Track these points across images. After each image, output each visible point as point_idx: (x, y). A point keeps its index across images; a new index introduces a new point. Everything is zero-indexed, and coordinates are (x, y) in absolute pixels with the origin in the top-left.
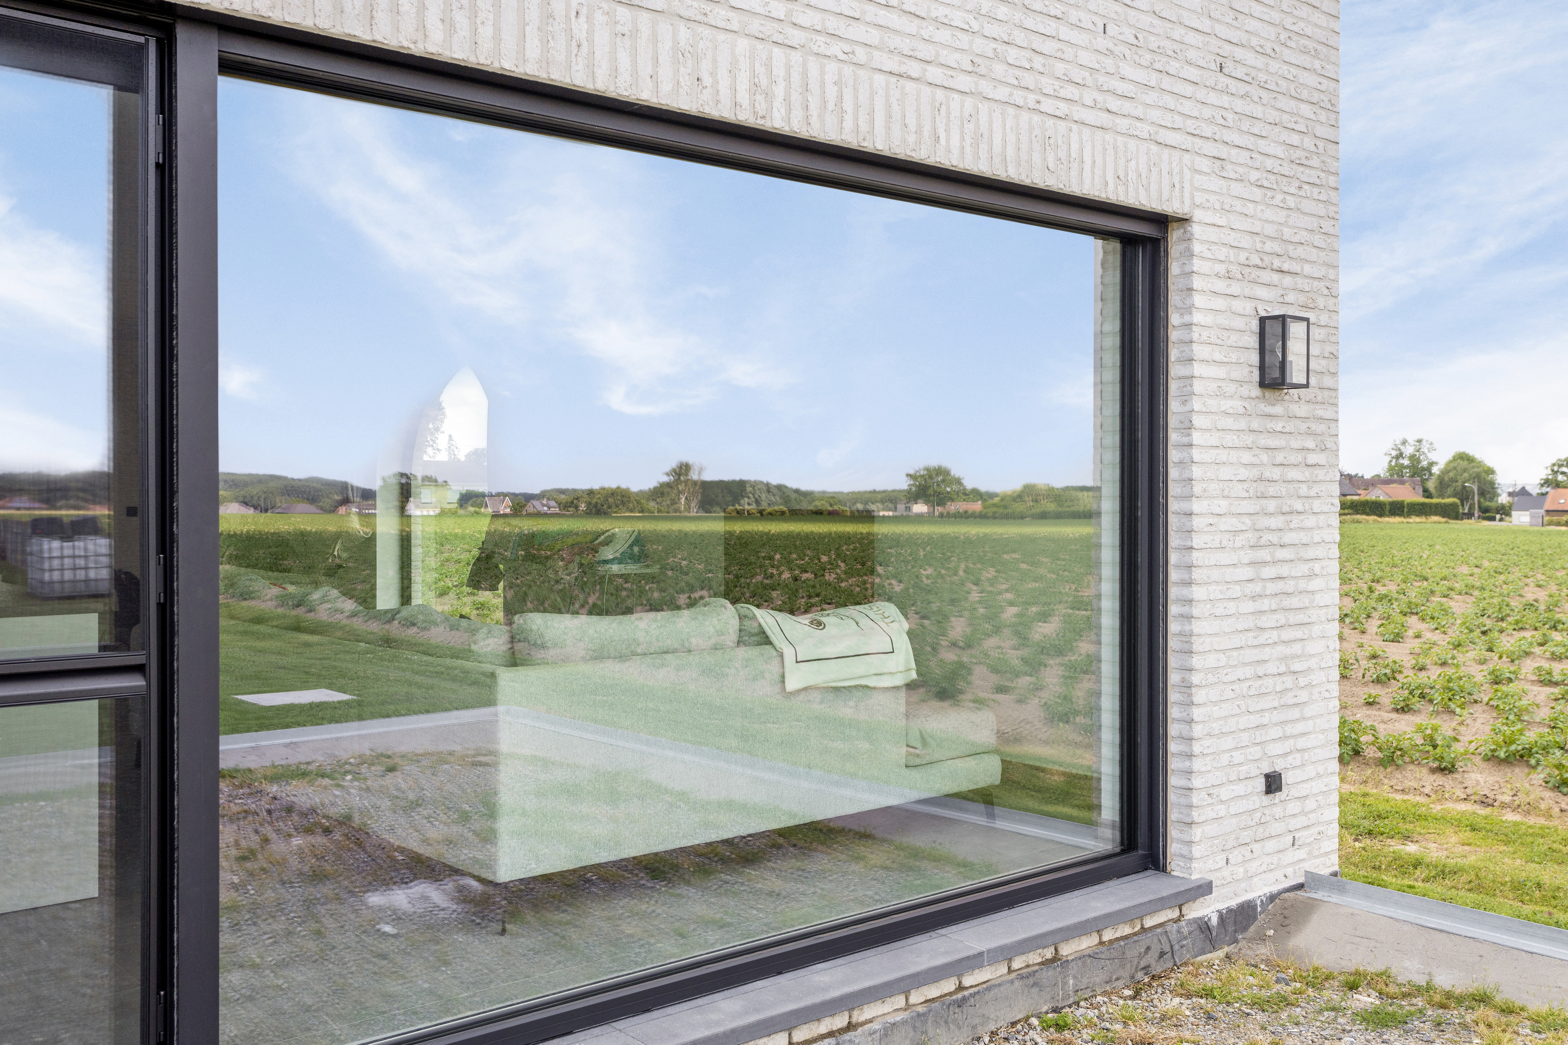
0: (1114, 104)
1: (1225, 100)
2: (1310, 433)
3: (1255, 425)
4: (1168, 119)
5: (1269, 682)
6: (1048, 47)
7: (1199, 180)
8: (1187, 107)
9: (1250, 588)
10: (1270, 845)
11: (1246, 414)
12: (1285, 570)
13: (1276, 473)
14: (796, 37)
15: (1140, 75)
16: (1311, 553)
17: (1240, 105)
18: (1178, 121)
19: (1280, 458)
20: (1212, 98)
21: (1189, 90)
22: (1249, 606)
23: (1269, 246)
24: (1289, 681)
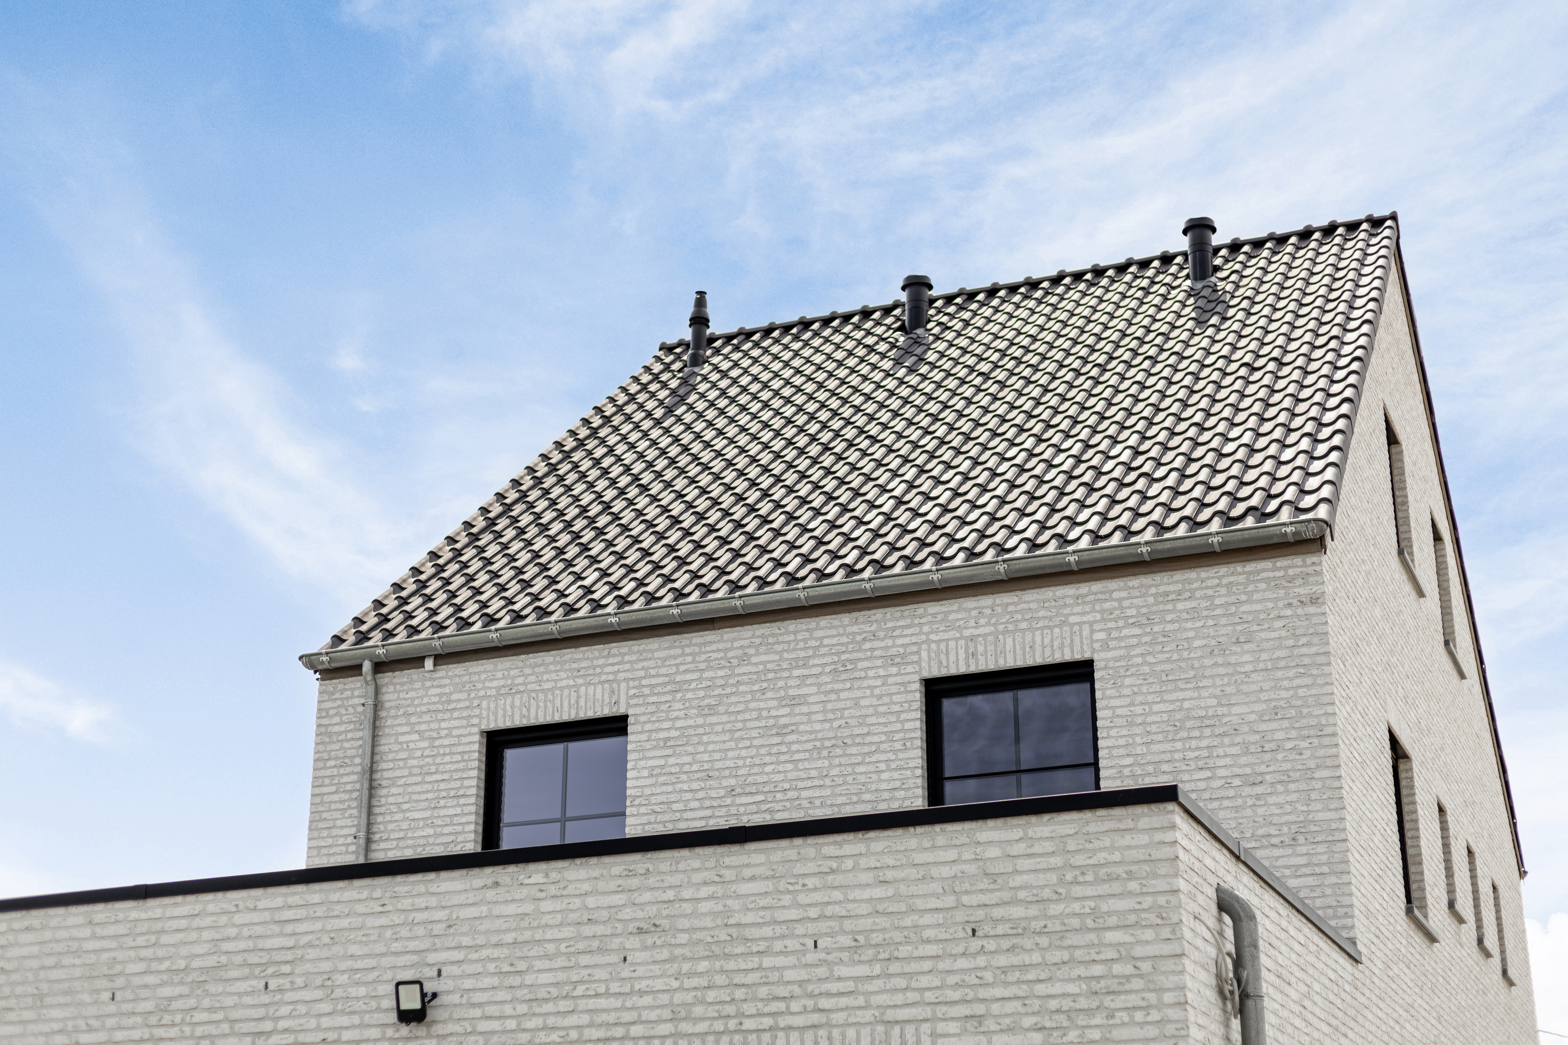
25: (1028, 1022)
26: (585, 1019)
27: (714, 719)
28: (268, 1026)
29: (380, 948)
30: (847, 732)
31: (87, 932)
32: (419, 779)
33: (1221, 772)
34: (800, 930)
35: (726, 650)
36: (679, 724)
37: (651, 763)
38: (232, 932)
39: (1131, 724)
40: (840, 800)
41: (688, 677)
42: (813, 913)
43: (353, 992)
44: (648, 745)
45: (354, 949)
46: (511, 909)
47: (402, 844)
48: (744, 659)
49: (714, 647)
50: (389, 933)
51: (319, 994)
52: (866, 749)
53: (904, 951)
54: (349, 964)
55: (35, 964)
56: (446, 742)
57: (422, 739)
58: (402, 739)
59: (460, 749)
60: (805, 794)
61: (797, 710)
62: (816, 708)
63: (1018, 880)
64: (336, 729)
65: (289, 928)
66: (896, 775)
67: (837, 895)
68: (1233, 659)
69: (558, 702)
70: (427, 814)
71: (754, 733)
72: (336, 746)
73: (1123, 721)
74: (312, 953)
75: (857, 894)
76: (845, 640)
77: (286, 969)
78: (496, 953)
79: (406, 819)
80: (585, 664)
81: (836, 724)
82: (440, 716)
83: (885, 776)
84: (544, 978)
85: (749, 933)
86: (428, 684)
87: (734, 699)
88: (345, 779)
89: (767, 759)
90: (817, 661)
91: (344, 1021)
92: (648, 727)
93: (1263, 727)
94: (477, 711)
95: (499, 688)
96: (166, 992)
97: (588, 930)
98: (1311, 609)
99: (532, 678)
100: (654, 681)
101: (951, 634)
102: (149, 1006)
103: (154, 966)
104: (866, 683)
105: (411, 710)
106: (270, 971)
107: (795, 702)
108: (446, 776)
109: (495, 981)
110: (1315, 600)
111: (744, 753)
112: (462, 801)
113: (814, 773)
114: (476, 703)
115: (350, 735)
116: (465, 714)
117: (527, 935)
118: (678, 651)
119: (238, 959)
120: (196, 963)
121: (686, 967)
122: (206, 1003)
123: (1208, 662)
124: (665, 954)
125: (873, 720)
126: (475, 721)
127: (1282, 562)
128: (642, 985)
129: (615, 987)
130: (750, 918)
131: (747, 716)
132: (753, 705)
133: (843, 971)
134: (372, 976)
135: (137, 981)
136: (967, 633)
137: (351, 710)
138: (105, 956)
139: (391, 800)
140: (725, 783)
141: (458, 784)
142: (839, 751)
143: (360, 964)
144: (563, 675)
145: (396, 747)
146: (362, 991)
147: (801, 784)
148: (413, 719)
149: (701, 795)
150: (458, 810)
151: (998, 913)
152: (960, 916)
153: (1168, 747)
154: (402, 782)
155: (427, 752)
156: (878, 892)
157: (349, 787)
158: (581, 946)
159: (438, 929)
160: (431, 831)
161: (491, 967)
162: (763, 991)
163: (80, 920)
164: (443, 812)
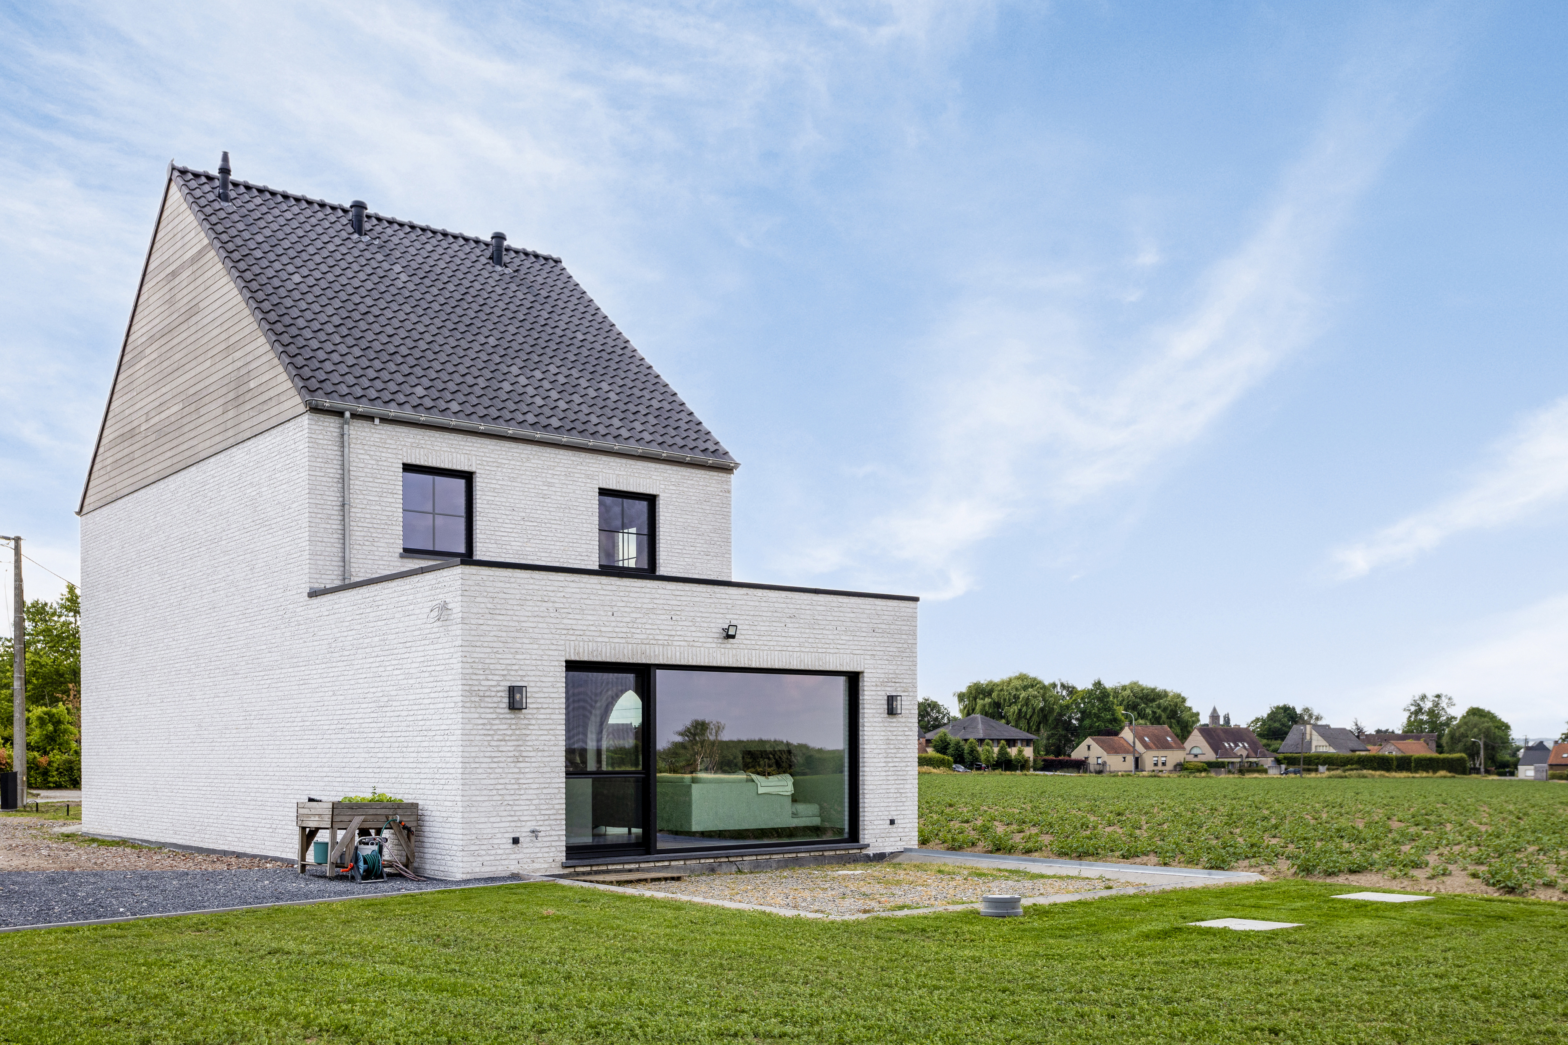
0: (839, 647)
1: (875, 639)
2: (906, 726)
3: (886, 724)
4: (856, 648)
5: (891, 795)
6: (820, 636)
7: (866, 661)
8: (862, 643)
9: (884, 769)
10: (892, 839)
11: (883, 722)
12: (897, 764)
13: (894, 738)
14: (757, 647)
15: (847, 638)
16: (906, 760)
17: (880, 640)
18: (859, 647)
19: (895, 733)
20: (871, 639)
21: (863, 639)
22: (885, 774)
23: (891, 676)
24: (898, 795)
25: (885, 658)
26: (775, 643)
27: (515, 484)
28: (673, 633)
29: (710, 610)
30: (570, 503)
31: (599, 587)
32: (371, 480)
33: (698, 549)
34: (833, 623)
35: (520, 453)
36: (500, 482)
37: (487, 498)
38: (658, 596)
39: (671, 524)
40: (568, 532)
41: (504, 461)
42: (836, 619)
43: (703, 625)
44: (486, 489)
45: (702, 609)
46: (752, 603)
47: (364, 511)
48: (528, 459)
49: (515, 450)
50: (713, 605)
51: (690, 624)
52: (578, 512)
53: (858, 634)
54: (700, 614)
55: (578, 596)
56: (385, 464)
57: (372, 459)
58: (360, 456)
59: (393, 469)
60: (554, 526)
61: (551, 488)
62: (558, 490)
63: (885, 617)
64: (321, 442)
65: (678, 598)
66: (589, 526)
67: (842, 614)
68: (704, 507)
69: (442, 458)
70: (377, 499)
71: (533, 495)
72: (323, 451)
73: (668, 522)
74: (688, 609)
75: (847, 615)
76: (570, 462)
77: (678, 613)
78: (748, 618)
79: (364, 499)
80: (455, 442)
81: (566, 499)
82: (381, 449)
83: (585, 525)
84: (763, 628)
85: (820, 622)
86: (373, 431)
87: (524, 477)
88: (329, 470)
89: (538, 508)
90: (558, 469)
91: (700, 634)
92: (486, 480)
93: (711, 535)
94: (401, 452)
95: (412, 443)
96: (634, 615)
97: (775, 614)
98: (728, 495)
99: (429, 442)
100: (488, 459)
101: (611, 471)
102: (628, 620)
103: (628, 604)
104: (578, 484)
105: (365, 442)
106: (673, 613)
107: (550, 485)
108: (386, 481)
109: (748, 627)
110: (729, 492)
111: (528, 502)
112: (395, 496)
113: (557, 518)
114: (400, 447)
115: (330, 447)
116: (394, 451)
117: (757, 613)
118: (499, 448)
119: (661, 607)
120: (645, 606)
121: (803, 630)
122: (650, 621)
123: (696, 506)
124: (797, 625)
125: (580, 500)
126: (400, 457)
127: (721, 474)
128: (791, 634)
129: (783, 634)
130: (820, 618)
131: (530, 486)
132: (532, 482)
133: (843, 637)
134: (708, 620)
135: (622, 609)
136: (617, 472)
137: (329, 433)
138: (608, 597)
139: (356, 487)
140: (521, 514)
141: (393, 487)
142: (567, 511)
143: (704, 615)
144: (444, 445)
145: (358, 460)
146: (705, 625)
147: (552, 522)
148: (366, 447)
149: (510, 517)
150: (394, 500)
151: (880, 626)
152: (871, 625)
153: (682, 535)
154: (362, 479)
155: (375, 467)
156: (852, 615)
157: (331, 475)
158: (773, 619)
159: (729, 607)
160: (380, 508)
161: (747, 622)
162: (823, 641)
163: (596, 581)
164: (385, 500)
